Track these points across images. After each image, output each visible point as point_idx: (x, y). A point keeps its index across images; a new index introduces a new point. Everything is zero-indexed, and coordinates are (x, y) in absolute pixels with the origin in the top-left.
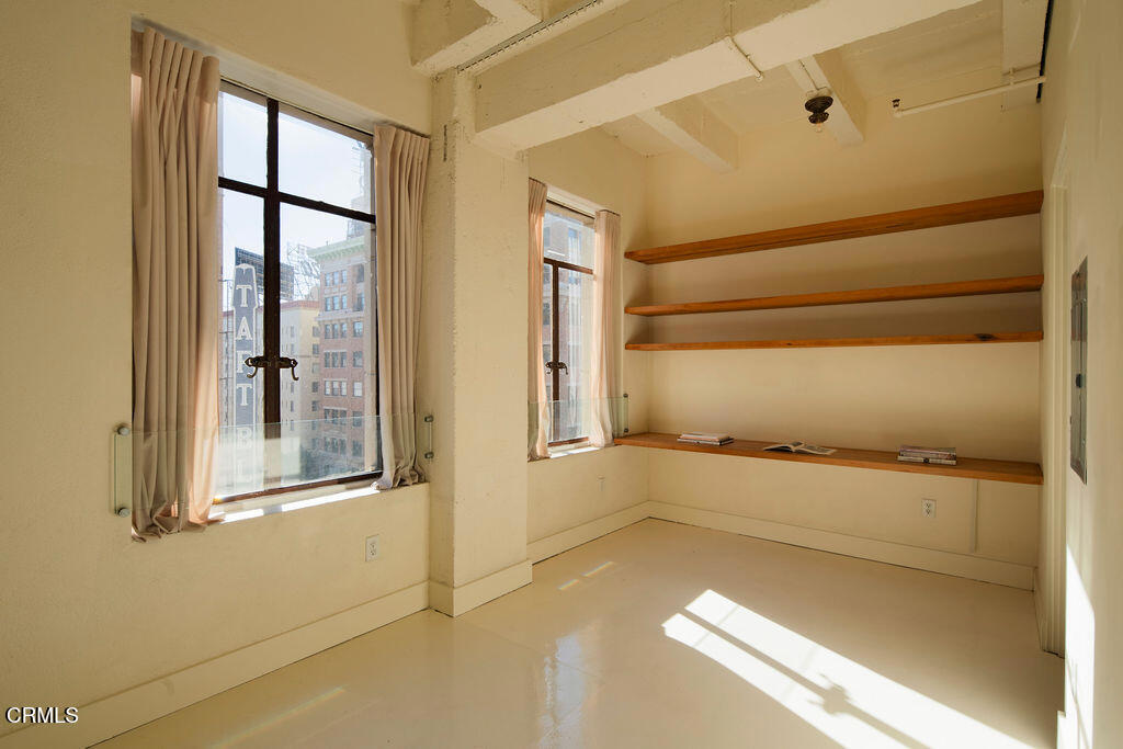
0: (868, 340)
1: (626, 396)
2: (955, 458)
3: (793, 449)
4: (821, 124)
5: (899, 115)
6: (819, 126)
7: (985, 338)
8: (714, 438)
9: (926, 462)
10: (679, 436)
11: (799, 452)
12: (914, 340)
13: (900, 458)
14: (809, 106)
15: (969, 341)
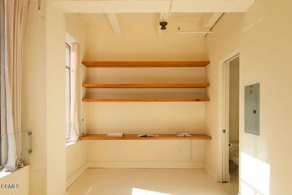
0: (169, 100)
1: (83, 120)
2: (190, 134)
3: (149, 136)
4: (164, 30)
5: (180, 33)
6: (164, 31)
7: (198, 100)
8: (120, 134)
9: (185, 136)
10: (107, 135)
11: (150, 137)
12: (181, 101)
13: (178, 136)
14: (161, 24)
15: (194, 101)
